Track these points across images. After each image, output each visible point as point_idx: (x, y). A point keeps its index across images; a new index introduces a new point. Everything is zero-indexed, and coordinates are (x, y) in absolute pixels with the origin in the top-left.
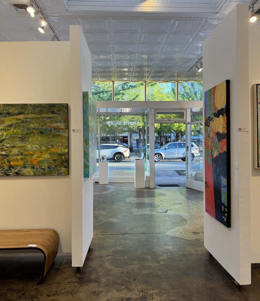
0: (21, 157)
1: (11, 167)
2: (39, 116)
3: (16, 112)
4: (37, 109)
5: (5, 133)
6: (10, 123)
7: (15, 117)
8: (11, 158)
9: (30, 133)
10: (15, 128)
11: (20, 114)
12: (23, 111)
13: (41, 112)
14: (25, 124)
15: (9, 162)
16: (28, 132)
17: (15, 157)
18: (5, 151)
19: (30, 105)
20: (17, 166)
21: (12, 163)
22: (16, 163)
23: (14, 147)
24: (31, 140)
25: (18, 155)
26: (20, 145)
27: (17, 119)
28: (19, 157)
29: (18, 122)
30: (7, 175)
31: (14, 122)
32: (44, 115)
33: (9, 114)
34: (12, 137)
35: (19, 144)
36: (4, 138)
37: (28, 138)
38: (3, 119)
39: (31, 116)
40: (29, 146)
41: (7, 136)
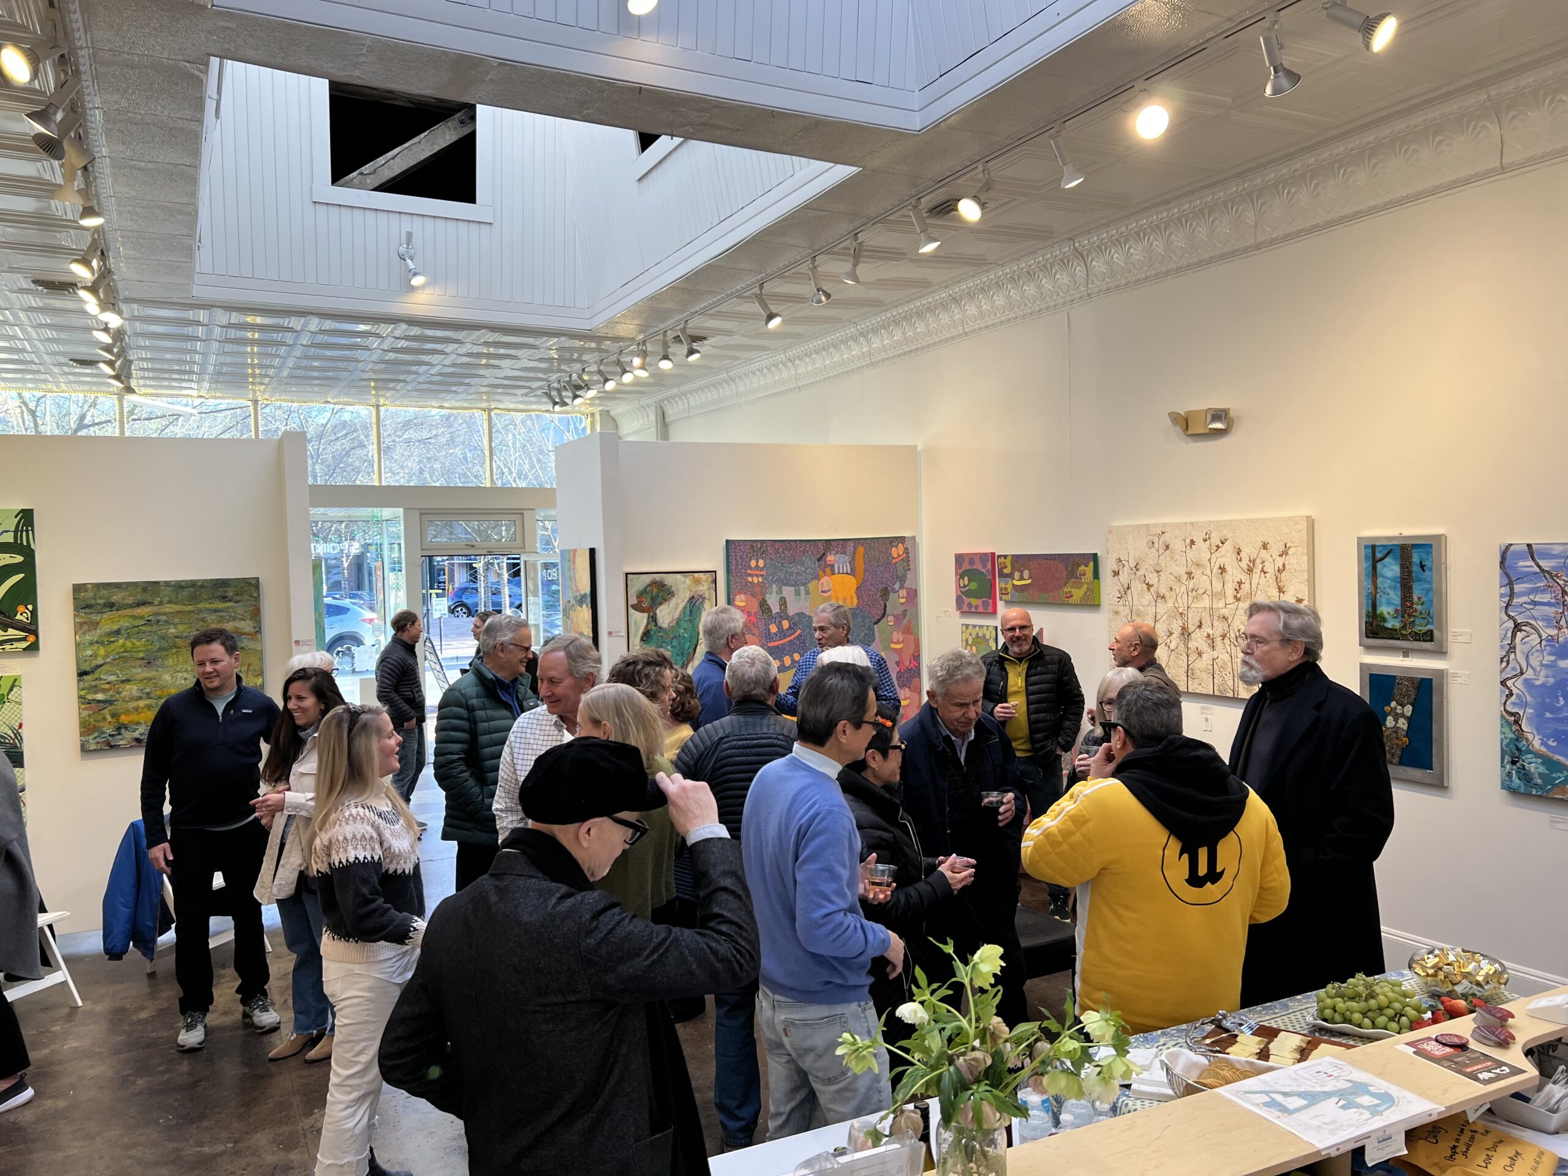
0: (147, 702)
1: (120, 728)
2: (190, 608)
3: (130, 600)
4: (185, 593)
5: (102, 651)
6: (115, 627)
7: (128, 612)
8: (119, 706)
9: (169, 646)
10: (128, 637)
11: (139, 604)
12: (149, 599)
13: (194, 599)
14: (155, 628)
15: (113, 716)
16: (164, 644)
17: (132, 705)
18: (104, 691)
19: (167, 584)
20: (138, 723)
21: (123, 719)
22: (135, 717)
23: (128, 681)
24: (170, 662)
25: (140, 698)
26: (145, 675)
27: (134, 617)
28: (141, 703)
29: (137, 622)
30: (112, 747)
31: (125, 623)
32: (201, 606)
33: (110, 606)
34: (122, 659)
35: (140, 672)
36: (100, 661)
37: (164, 658)
38: (95, 618)
39: (169, 608)
40: (167, 677)
41: (107, 656)
